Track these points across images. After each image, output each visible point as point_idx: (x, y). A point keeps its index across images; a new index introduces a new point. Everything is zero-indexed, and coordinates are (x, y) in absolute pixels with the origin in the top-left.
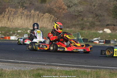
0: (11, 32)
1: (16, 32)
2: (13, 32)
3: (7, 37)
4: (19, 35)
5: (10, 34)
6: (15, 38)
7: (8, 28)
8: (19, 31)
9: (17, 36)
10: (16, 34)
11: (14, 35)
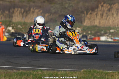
0: (103, 32)
1: (108, 31)
2: (104, 32)
3: (97, 38)
4: (111, 35)
5: (101, 34)
6: (106, 39)
7: (99, 27)
8: (111, 31)
9: (109, 36)
10: (107, 34)
11: (106, 35)
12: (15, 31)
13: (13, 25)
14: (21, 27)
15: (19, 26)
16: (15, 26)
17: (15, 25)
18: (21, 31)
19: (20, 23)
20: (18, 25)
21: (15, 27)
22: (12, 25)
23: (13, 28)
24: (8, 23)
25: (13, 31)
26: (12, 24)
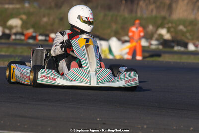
12: (172, 37)
13: (170, 25)
14: (184, 30)
15: (181, 27)
16: (172, 27)
17: (174, 25)
18: (183, 38)
19: (183, 22)
20: (178, 26)
21: (172, 30)
22: (167, 26)
23: (168, 31)
24: (159, 22)
25: (167, 36)
26: (168, 24)
